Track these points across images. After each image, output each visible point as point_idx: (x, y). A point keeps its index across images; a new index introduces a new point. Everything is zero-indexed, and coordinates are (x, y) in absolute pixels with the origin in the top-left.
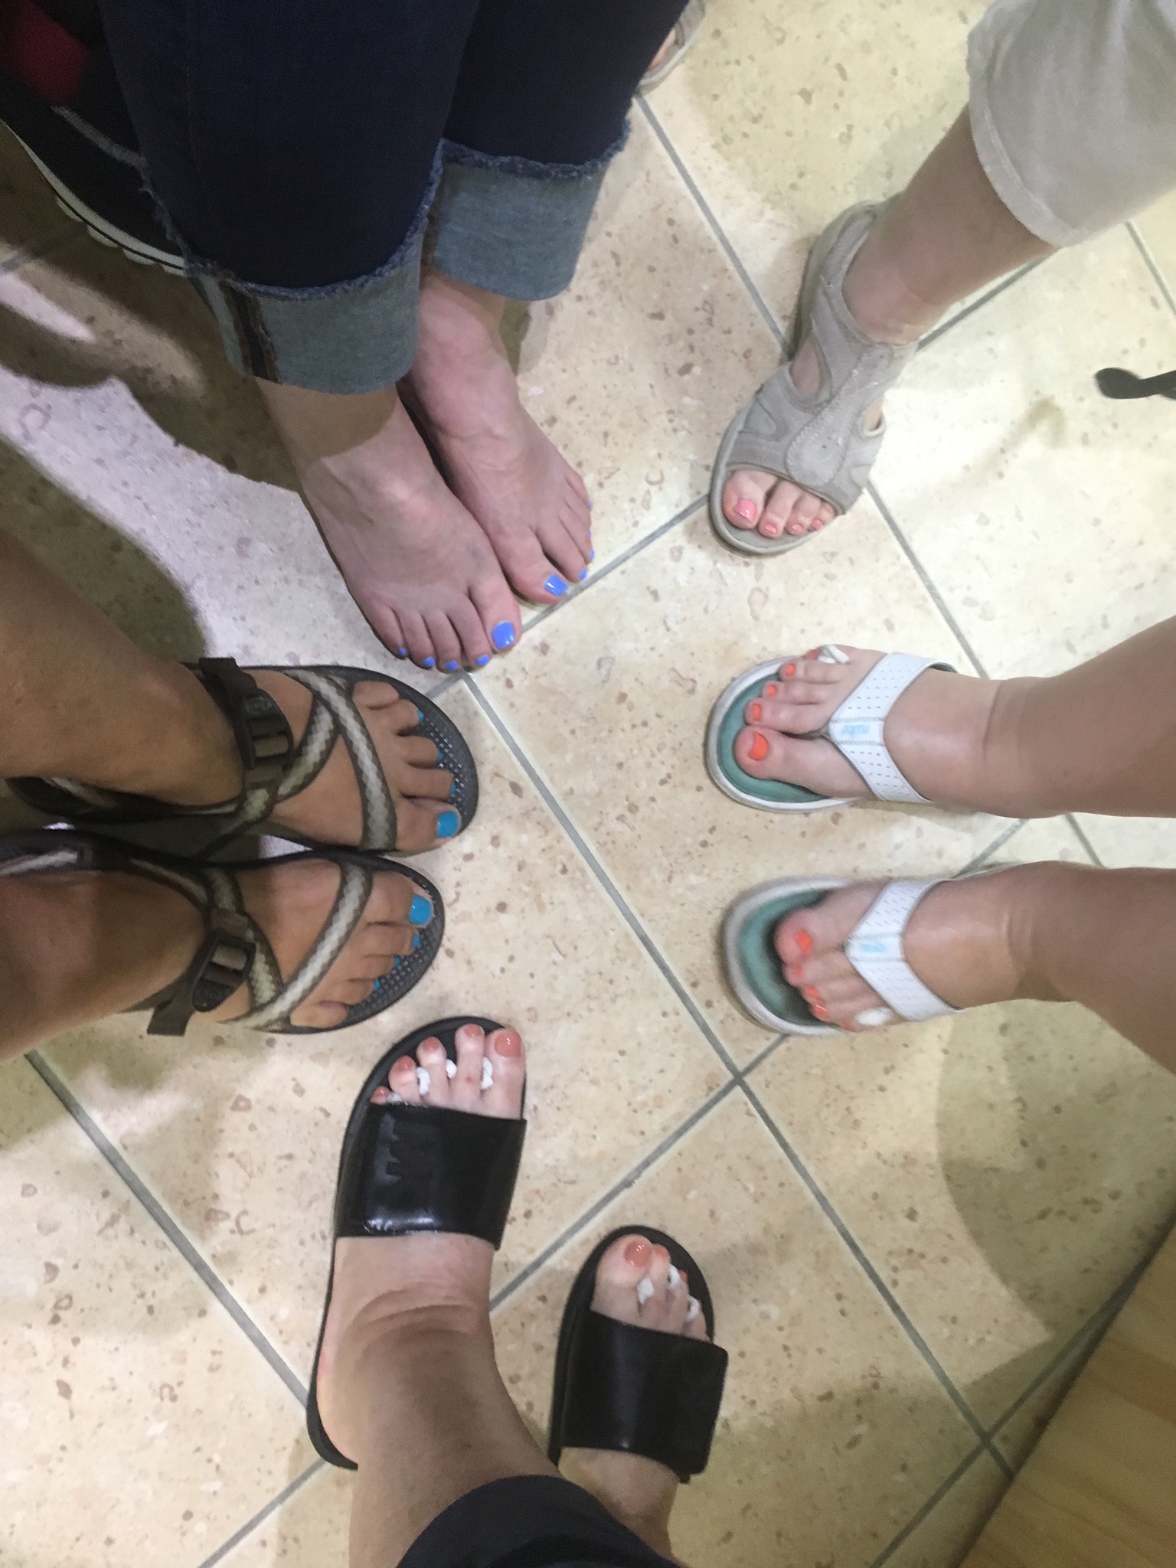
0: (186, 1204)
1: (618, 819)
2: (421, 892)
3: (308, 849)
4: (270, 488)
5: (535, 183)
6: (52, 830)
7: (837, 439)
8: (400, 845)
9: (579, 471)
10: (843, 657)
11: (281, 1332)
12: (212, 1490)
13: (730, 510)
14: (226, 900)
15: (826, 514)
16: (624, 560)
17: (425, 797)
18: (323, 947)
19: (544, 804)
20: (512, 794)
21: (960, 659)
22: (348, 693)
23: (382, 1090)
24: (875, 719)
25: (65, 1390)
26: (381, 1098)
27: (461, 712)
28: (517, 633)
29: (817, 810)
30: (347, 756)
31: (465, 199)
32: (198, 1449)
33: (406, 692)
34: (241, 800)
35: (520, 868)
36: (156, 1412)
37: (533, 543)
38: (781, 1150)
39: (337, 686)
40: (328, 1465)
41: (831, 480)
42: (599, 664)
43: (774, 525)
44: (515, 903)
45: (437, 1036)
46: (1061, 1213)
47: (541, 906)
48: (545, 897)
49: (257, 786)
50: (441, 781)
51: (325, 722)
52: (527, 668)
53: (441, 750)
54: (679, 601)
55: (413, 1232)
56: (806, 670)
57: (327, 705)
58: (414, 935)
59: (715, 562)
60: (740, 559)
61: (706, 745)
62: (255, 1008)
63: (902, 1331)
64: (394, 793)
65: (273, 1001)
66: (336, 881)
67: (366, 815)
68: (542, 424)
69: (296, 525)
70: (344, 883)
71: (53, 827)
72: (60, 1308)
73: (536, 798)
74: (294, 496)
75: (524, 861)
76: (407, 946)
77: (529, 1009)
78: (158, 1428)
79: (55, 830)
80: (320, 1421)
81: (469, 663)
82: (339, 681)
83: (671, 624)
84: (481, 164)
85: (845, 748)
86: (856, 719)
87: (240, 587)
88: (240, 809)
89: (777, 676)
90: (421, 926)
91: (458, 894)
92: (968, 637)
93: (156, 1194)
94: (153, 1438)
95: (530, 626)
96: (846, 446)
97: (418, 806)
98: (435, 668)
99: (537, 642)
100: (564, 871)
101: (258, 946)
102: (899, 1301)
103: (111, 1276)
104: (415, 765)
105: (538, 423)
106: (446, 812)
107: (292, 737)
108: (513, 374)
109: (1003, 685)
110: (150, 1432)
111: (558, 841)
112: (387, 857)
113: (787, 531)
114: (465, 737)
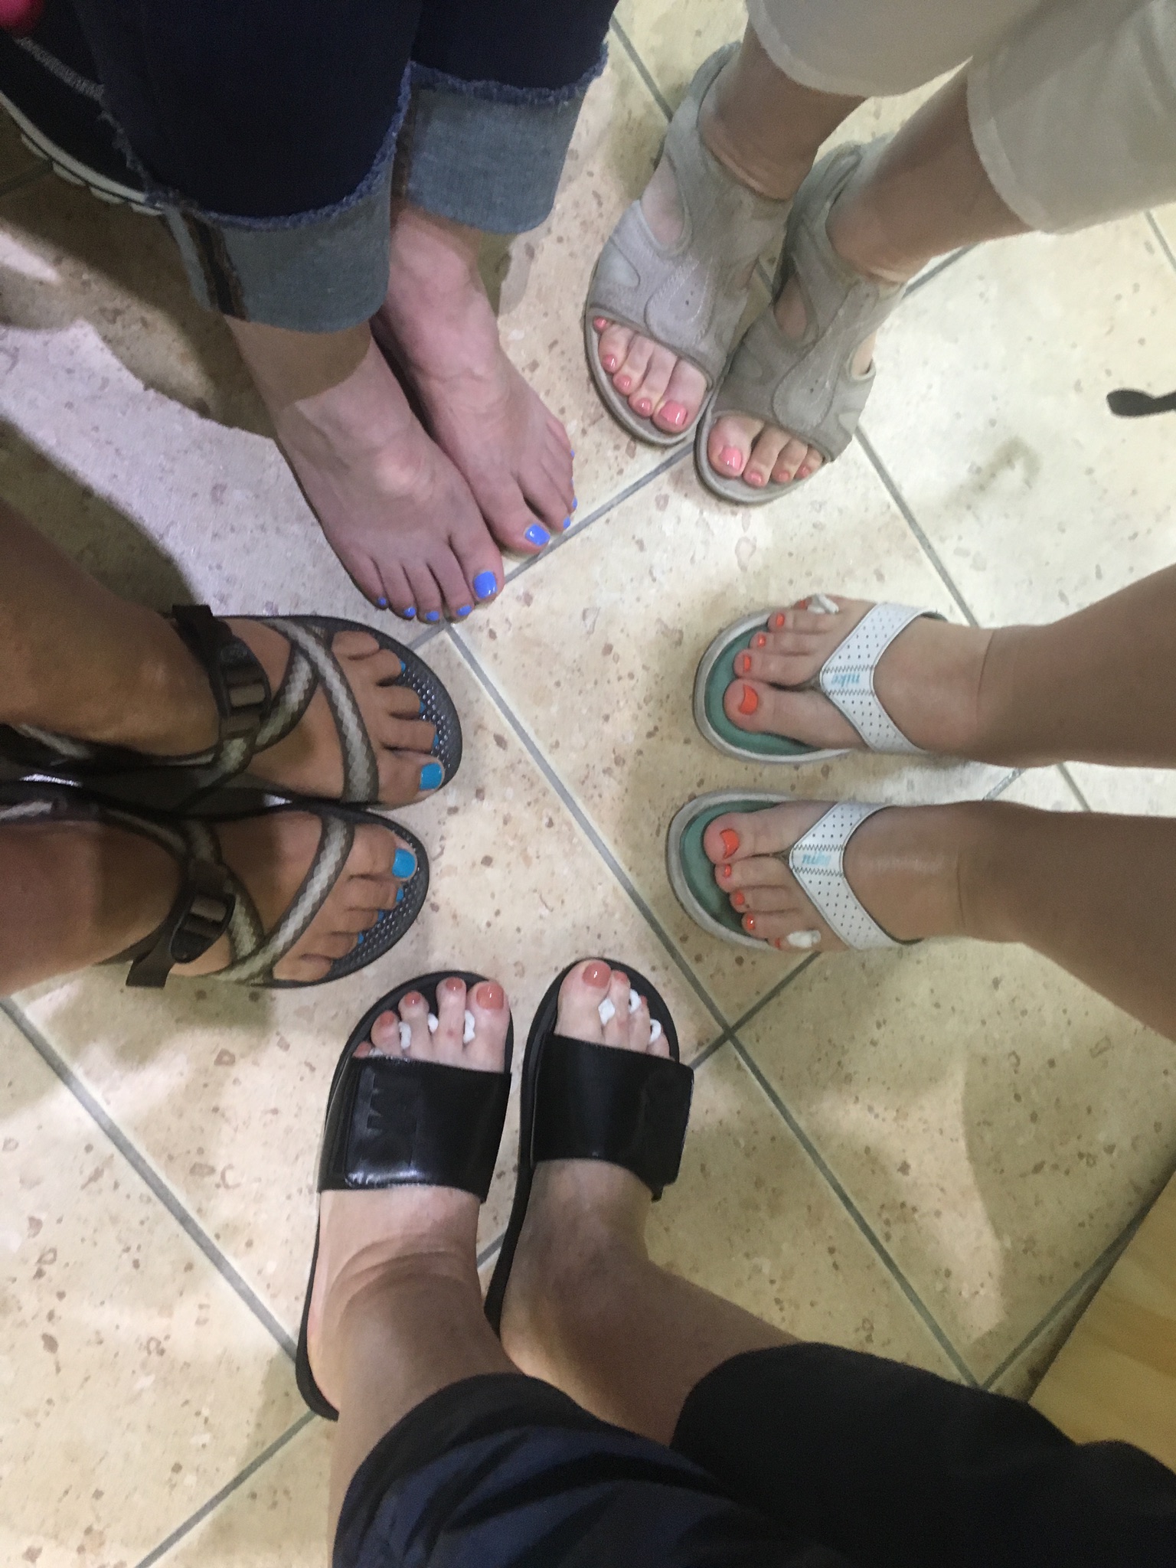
0: (171, 1158)
1: (605, 772)
2: (405, 846)
3: (289, 802)
4: (244, 434)
5: (511, 109)
6: (26, 781)
7: (825, 383)
8: (382, 797)
9: (561, 418)
10: (833, 607)
11: (268, 1286)
12: (201, 1444)
13: (715, 459)
14: (204, 850)
15: (814, 462)
16: (609, 509)
17: (407, 749)
18: (304, 900)
19: (529, 757)
20: (497, 748)
21: (951, 609)
22: (327, 643)
23: (365, 1045)
24: (865, 668)
25: (50, 1343)
26: (363, 1052)
27: (443, 664)
28: (500, 582)
29: (807, 762)
30: (327, 706)
31: (437, 127)
32: (186, 1402)
33: (386, 642)
34: (218, 749)
35: (505, 822)
36: (144, 1365)
37: (514, 489)
38: (772, 1105)
39: (316, 636)
40: (318, 1418)
41: (818, 425)
42: (584, 616)
43: (760, 473)
44: (500, 857)
45: (419, 990)
46: (1055, 1167)
47: (527, 860)
48: (531, 852)
49: (234, 736)
50: (423, 732)
51: (303, 672)
52: (511, 619)
53: (425, 702)
54: (665, 551)
55: (394, 1185)
56: (795, 620)
57: (306, 654)
58: (397, 889)
59: (701, 512)
60: (726, 508)
61: (694, 696)
62: (235, 962)
63: (896, 1285)
64: (375, 745)
65: (254, 953)
66: (318, 832)
67: (347, 767)
68: (523, 370)
69: (273, 471)
70: (325, 835)
71: (27, 779)
72: (45, 1262)
73: (520, 750)
74: (270, 443)
75: (509, 814)
76: (391, 900)
77: (516, 964)
78: (145, 1382)
79: (29, 782)
80: (311, 1373)
81: (450, 615)
82: (317, 630)
83: (657, 574)
84: (454, 90)
85: (837, 699)
86: (845, 669)
87: (215, 535)
88: (217, 759)
89: (766, 627)
90: (404, 880)
91: (443, 849)
92: (959, 588)
93: (140, 1148)
94: (142, 1391)
95: (513, 576)
96: (834, 389)
97: (400, 758)
98: (415, 618)
99: (521, 592)
100: (551, 824)
101: (238, 899)
102: (892, 1255)
103: (95, 1231)
104: (397, 715)
105: (519, 368)
106: (429, 764)
107: (268, 684)
108: (492, 313)
109: (995, 633)
110: (138, 1386)
111: (544, 795)
112: (369, 810)
113: (773, 480)
114: (448, 690)
